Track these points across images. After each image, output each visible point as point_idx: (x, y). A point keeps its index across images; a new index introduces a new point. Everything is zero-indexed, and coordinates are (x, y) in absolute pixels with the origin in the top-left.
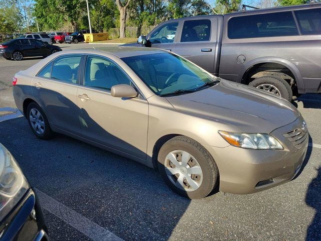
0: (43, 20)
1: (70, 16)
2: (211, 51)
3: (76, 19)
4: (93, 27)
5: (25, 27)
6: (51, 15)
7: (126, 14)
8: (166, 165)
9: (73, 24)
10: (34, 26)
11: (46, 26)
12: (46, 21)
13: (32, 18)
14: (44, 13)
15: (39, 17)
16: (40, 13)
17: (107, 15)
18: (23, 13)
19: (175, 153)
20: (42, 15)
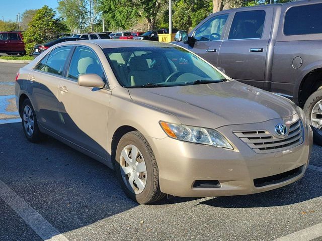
0: (110, 16)
1: (147, 10)
2: (262, 51)
3: (154, 15)
4: (174, 24)
5: (88, 25)
6: (121, 9)
7: (222, 6)
8: (121, 164)
9: (150, 21)
10: (99, 24)
11: (113, 23)
12: (114, 16)
13: (98, 13)
14: (112, 7)
15: (105, 12)
16: (107, 7)
17: (200, 8)
18: (88, 7)
19: (128, 149)
20: (110, 9)
